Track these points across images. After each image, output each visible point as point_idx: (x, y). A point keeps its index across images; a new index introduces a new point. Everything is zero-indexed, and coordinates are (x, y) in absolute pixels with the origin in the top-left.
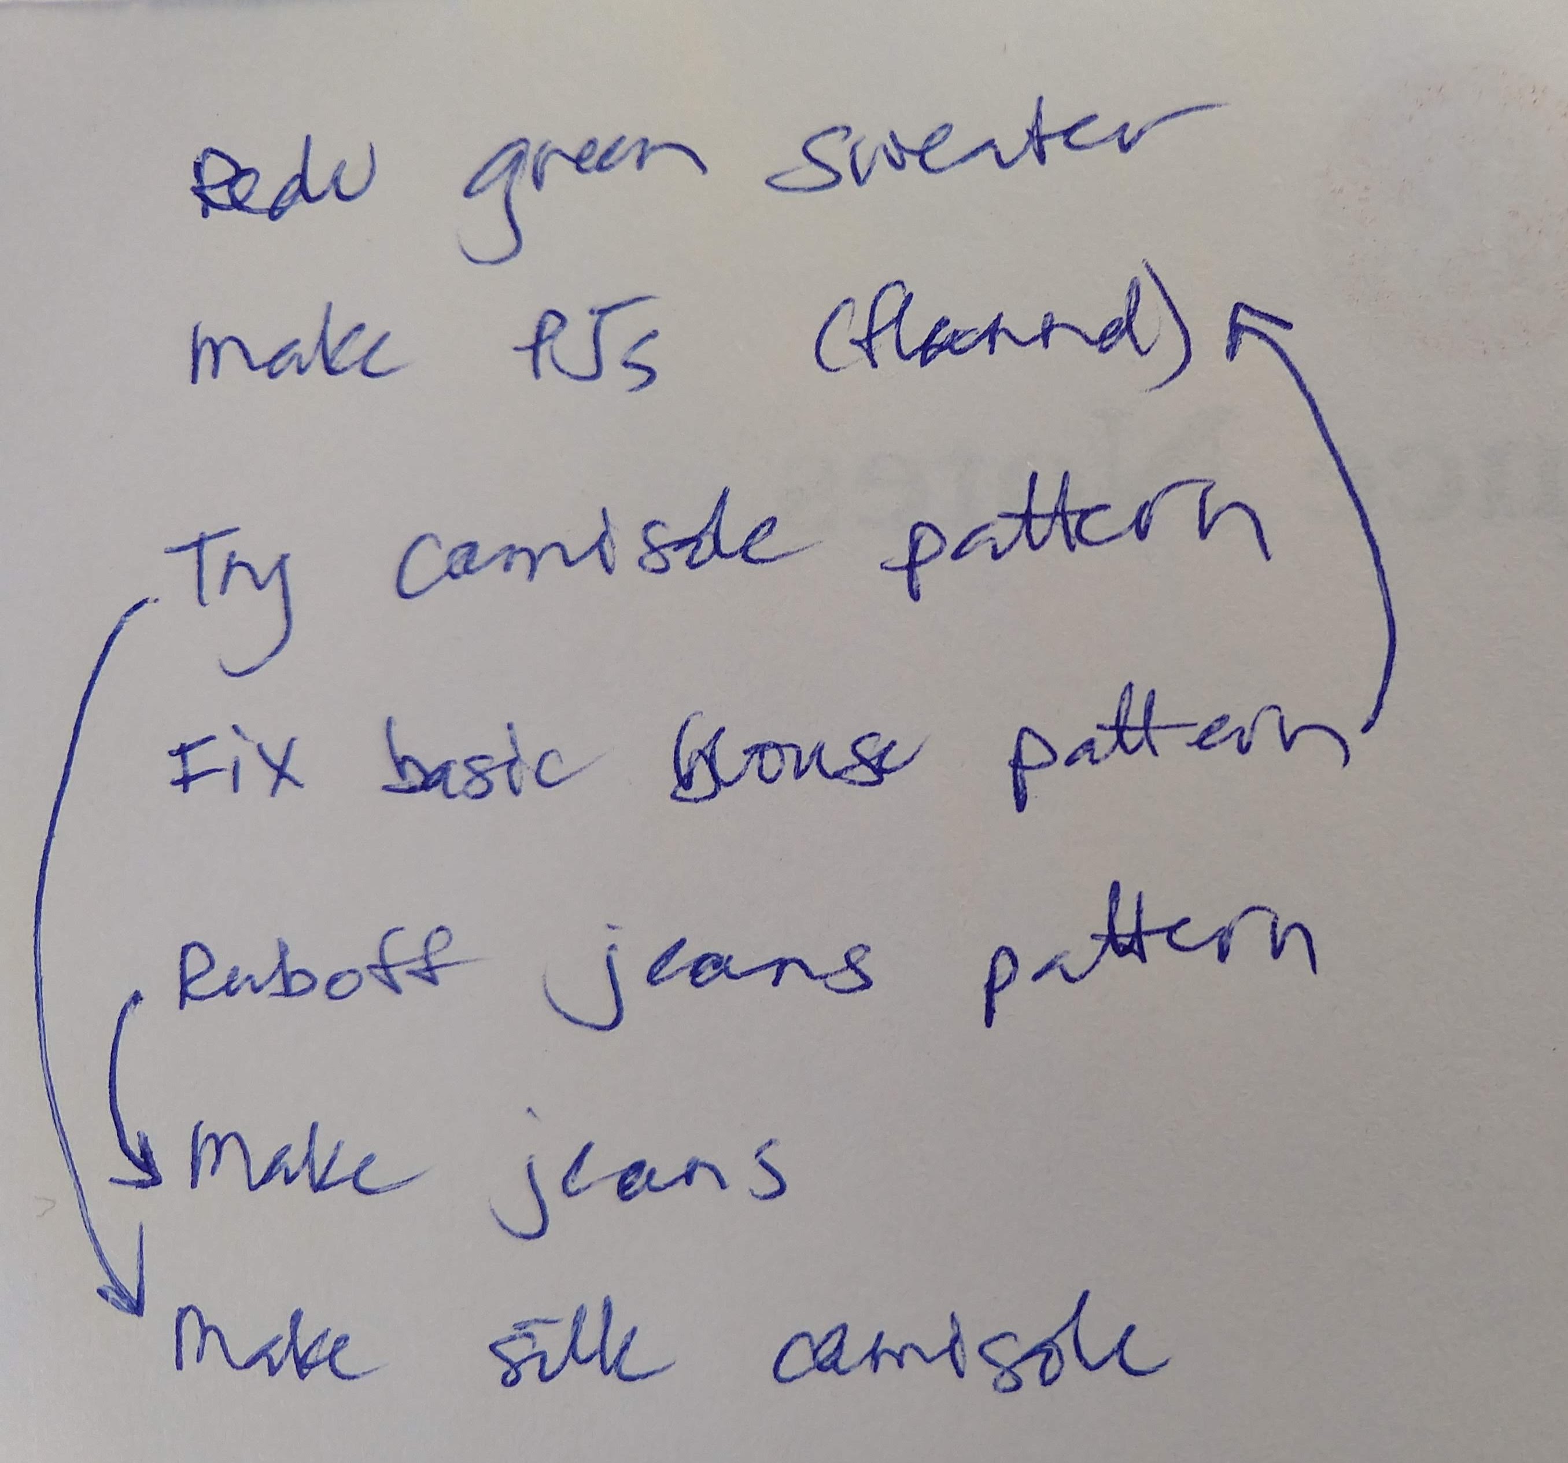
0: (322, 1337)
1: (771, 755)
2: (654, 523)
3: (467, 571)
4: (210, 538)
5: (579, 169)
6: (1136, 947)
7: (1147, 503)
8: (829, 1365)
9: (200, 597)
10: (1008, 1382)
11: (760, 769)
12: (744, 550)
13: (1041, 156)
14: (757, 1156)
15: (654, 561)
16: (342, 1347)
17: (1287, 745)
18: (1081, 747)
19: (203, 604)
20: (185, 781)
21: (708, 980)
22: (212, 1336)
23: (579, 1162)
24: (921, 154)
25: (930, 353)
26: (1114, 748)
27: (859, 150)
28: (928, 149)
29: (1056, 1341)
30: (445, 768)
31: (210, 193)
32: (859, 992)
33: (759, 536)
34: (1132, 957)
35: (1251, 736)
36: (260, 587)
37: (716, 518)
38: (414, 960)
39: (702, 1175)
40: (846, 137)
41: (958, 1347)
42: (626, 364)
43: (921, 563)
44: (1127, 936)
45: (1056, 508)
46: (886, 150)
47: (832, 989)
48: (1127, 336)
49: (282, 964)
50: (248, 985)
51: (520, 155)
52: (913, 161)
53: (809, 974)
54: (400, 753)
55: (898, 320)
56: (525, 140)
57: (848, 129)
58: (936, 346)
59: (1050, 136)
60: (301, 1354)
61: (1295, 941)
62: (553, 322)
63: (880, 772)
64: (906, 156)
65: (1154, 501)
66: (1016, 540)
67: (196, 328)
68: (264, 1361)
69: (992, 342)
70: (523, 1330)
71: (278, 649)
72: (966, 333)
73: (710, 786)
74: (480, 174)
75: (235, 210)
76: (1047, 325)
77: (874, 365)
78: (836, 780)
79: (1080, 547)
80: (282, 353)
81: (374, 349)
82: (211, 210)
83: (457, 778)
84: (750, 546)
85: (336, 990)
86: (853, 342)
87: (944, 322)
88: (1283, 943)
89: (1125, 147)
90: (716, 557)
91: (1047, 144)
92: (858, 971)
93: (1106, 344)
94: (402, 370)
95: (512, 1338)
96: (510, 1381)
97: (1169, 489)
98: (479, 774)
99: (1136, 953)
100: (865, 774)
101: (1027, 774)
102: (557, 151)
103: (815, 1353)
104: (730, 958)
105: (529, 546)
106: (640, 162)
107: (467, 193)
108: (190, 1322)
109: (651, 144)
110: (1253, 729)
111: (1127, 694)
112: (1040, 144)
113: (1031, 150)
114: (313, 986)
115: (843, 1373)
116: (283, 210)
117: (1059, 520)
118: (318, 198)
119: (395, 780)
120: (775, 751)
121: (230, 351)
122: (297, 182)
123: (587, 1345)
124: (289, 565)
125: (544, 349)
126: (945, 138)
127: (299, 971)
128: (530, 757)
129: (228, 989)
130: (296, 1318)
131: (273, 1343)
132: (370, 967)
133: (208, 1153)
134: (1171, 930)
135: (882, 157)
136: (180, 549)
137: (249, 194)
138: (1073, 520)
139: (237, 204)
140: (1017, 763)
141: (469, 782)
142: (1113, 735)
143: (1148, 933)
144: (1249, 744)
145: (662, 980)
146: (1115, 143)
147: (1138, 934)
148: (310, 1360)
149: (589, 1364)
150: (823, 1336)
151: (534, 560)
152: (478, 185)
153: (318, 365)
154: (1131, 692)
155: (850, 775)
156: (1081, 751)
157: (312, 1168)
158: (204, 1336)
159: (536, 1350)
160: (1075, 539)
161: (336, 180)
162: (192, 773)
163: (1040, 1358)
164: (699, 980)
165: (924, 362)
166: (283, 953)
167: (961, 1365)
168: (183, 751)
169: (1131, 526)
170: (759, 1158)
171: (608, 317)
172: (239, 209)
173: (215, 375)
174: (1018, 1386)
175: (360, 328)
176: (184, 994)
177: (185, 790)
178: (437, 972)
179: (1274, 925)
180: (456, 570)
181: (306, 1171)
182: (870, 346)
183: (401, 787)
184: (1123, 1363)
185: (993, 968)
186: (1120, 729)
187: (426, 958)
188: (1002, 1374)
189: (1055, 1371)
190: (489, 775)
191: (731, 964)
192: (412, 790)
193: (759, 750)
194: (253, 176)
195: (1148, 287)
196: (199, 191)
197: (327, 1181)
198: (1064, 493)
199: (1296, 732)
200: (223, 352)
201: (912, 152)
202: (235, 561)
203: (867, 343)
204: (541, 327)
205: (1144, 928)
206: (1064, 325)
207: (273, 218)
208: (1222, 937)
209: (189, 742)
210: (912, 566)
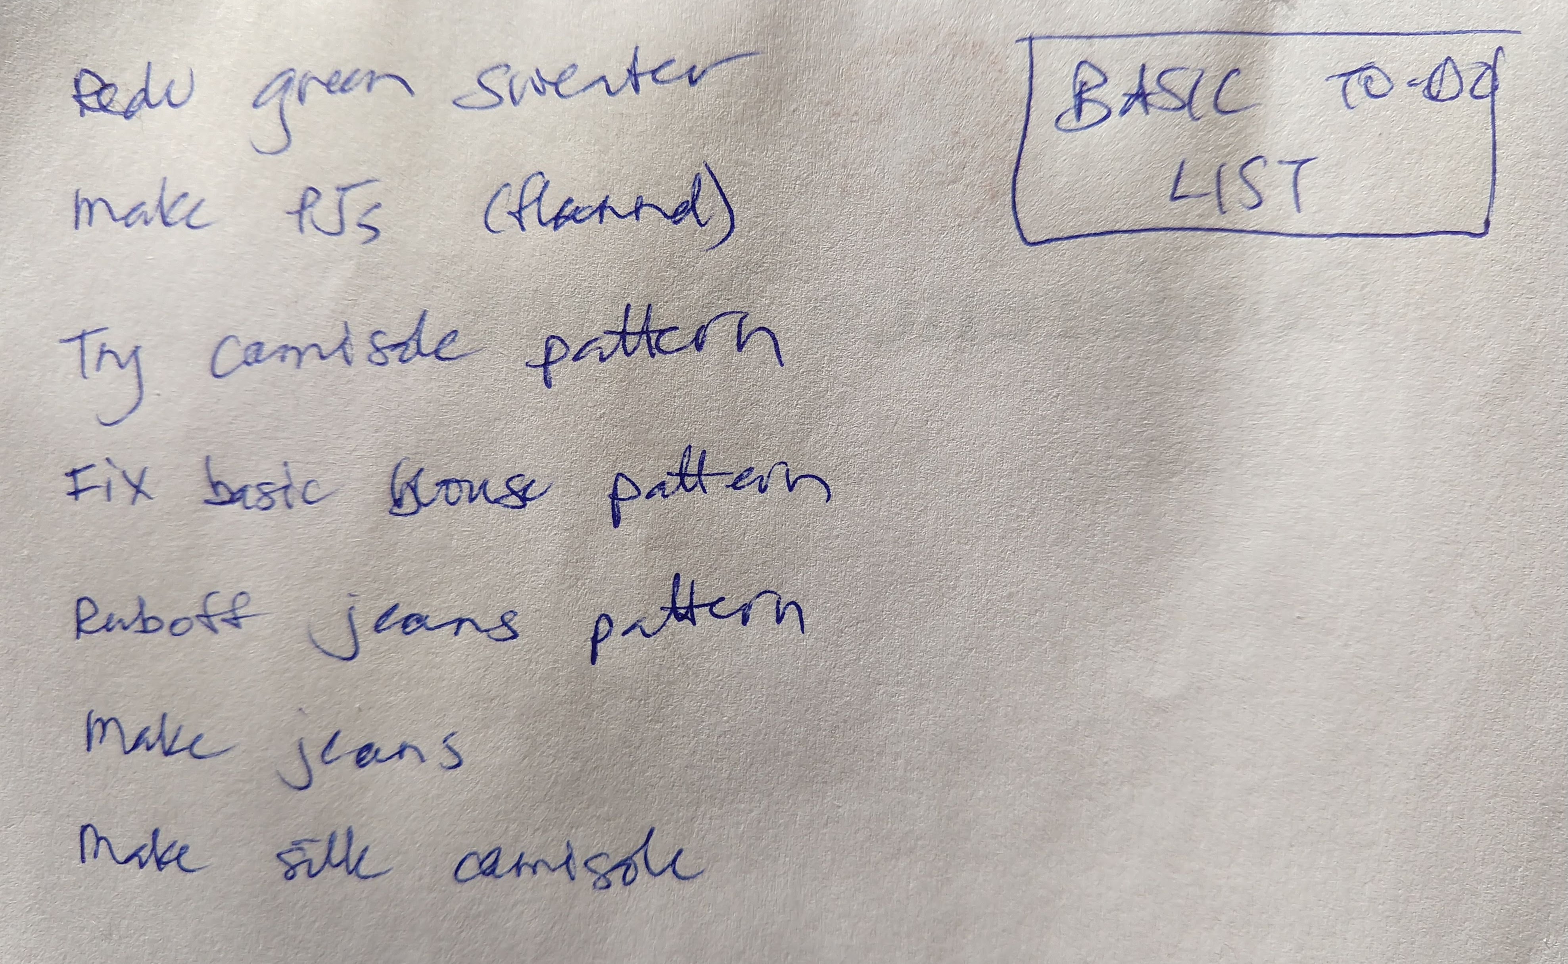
0: (172, 846)
1: (453, 487)
2: (378, 332)
3: (257, 361)
4: (89, 333)
5: (330, 91)
6: (689, 615)
7: (703, 326)
8: (491, 872)
9: (83, 372)
10: (602, 883)
11: (447, 496)
12: (436, 352)
13: (636, 88)
14: (444, 742)
15: (378, 357)
16: (185, 852)
17: (791, 488)
18: (656, 487)
19: (85, 377)
20: (76, 493)
21: (414, 630)
22: (102, 842)
23: (331, 743)
24: (556, 85)
25: (561, 221)
26: (678, 488)
27: (515, 81)
28: (561, 81)
29: (634, 858)
30: (243, 490)
31: (85, 100)
32: (510, 641)
33: (446, 342)
34: (687, 621)
35: (767, 482)
36: (121, 366)
37: (418, 331)
38: (226, 613)
39: (408, 753)
40: (507, 72)
41: (571, 862)
42: (360, 225)
43: (553, 363)
44: (684, 608)
45: (643, 328)
46: (533, 82)
47: (493, 638)
48: (692, 213)
49: (141, 613)
50: (119, 625)
51: (290, 80)
52: (550, 89)
53: (478, 629)
54: (215, 480)
55: (539, 199)
56: (292, 70)
57: (507, 66)
58: (564, 217)
59: (643, 74)
60: (159, 856)
61: (791, 614)
62: (311, 196)
63: (524, 500)
64: (546, 85)
65: (708, 325)
66: (616, 349)
67: (77, 192)
68: (136, 859)
69: (601, 215)
70: (297, 846)
71: (135, 408)
72: (584, 209)
73: (414, 506)
74: (262, 92)
75: (102, 113)
76: (638, 206)
77: (523, 229)
78: (496, 505)
79: (658, 356)
80: (134, 210)
81: (194, 210)
82: (86, 111)
83: (252, 496)
84: (440, 349)
85: (177, 629)
86: (510, 213)
87: (569, 201)
88: (784, 613)
89: (693, 82)
90: (418, 356)
91: (640, 79)
92: (510, 628)
93: (678, 218)
94: (213, 225)
95: (291, 851)
96: (289, 876)
97: (718, 317)
98: (266, 494)
99: (690, 619)
100: (514, 500)
101: (621, 504)
102: (315, 78)
103: (481, 864)
104: (427, 617)
105: (297, 346)
106: (369, 87)
107: (255, 105)
108: (89, 833)
109: (376, 75)
110: (769, 477)
111: (687, 453)
112: (636, 80)
113: (630, 84)
114: (160, 628)
115: (499, 877)
116: (133, 113)
117: (645, 337)
118: (156, 105)
119: (211, 496)
120: (456, 484)
121: (99, 207)
122: (143, 94)
123: (337, 856)
124: (141, 355)
125: (306, 213)
126: (573, 73)
127: (152, 618)
128: (298, 485)
129: (107, 628)
130: (155, 833)
131: (142, 848)
132: (198, 616)
133: (97, 730)
134: (712, 605)
135: (530, 85)
136: (69, 340)
137: (111, 100)
138: (654, 337)
139: (103, 108)
140: (614, 496)
141: (259, 500)
142: (678, 479)
143: (698, 607)
144: (766, 487)
145: (384, 629)
146: (686, 80)
147: (691, 607)
148: (164, 860)
149: (339, 868)
150: (486, 854)
151: (300, 354)
152: (261, 100)
153: (158, 219)
154: (690, 452)
155: (504, 501)
156: (656, 490)
157: (163, 741)
158: (98, 844)
159: (306, 858)
160: (655, 349)
161: (168, 94)
162: (80, 488)
163: (624, 868)
164: (408, 630)
165: (556, 227)
166: (142, 605)
167: (573, 873)
168: (74, 473)
169: (692, 342)
170: (446, 743)
171: (349, 194)
172: (104, 111)
173: (90, 223)
174: (608, 886)
175: (185, 195)
176: (79, 630)
177: (76, 499)
178: (241, 620)
179: (778, 603)
180: (250, 360)
181: (159, 744)
182: (520, 215)
183: (217, 501)
184: (674, 872)
185: (597, 628)
186: (682, 475)
187: (233, 610)
188: (599, 878)
189: (633, 876)
190: (272, 495)
191: (428, 620)
192: (223, 503)
193: (446, 483)
194: (112, 89)
195: (706, 178)
196: (78, 97)
197: (174, 749)
198: (648, 318)
199: (797, 479)
200: (95, 210)
201: (550, 83)
202: (106, 349)
203: (518, 215)
204: (304, 199)
205: (695, 603)
206: (651, 205)
207: (127, 118)
208: (744, 610)
209: (78, 467)
210: (547, 364)
